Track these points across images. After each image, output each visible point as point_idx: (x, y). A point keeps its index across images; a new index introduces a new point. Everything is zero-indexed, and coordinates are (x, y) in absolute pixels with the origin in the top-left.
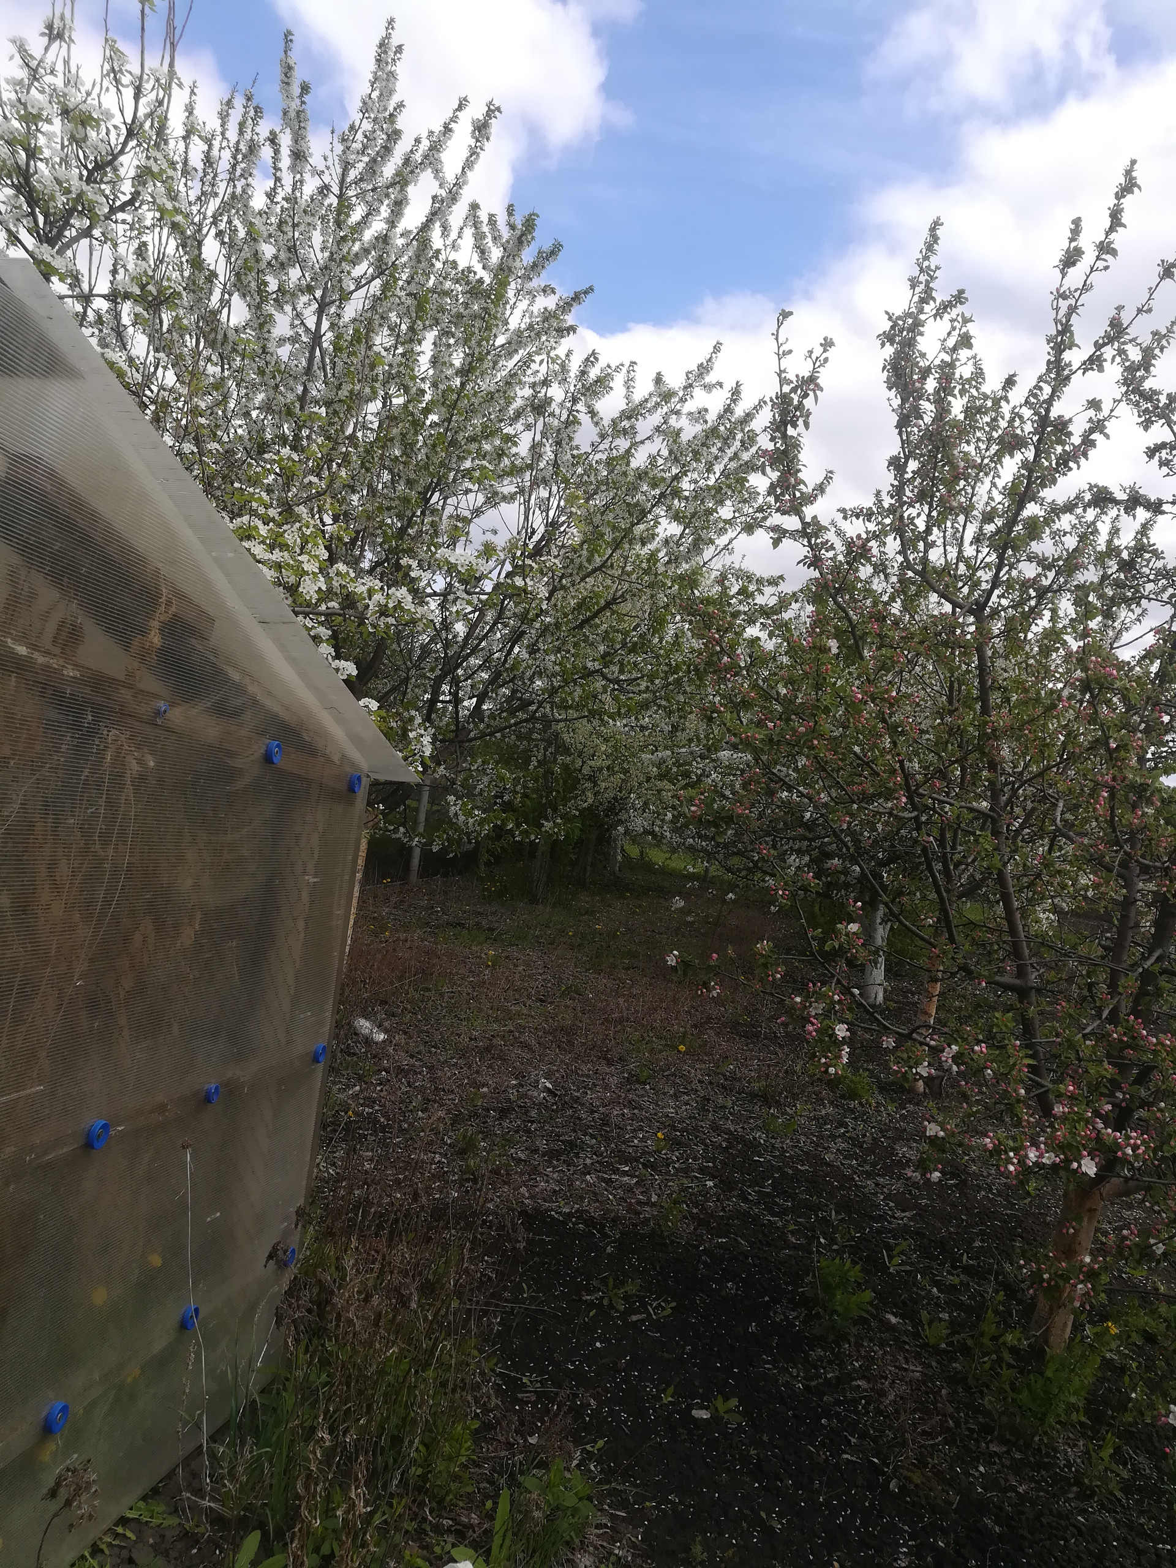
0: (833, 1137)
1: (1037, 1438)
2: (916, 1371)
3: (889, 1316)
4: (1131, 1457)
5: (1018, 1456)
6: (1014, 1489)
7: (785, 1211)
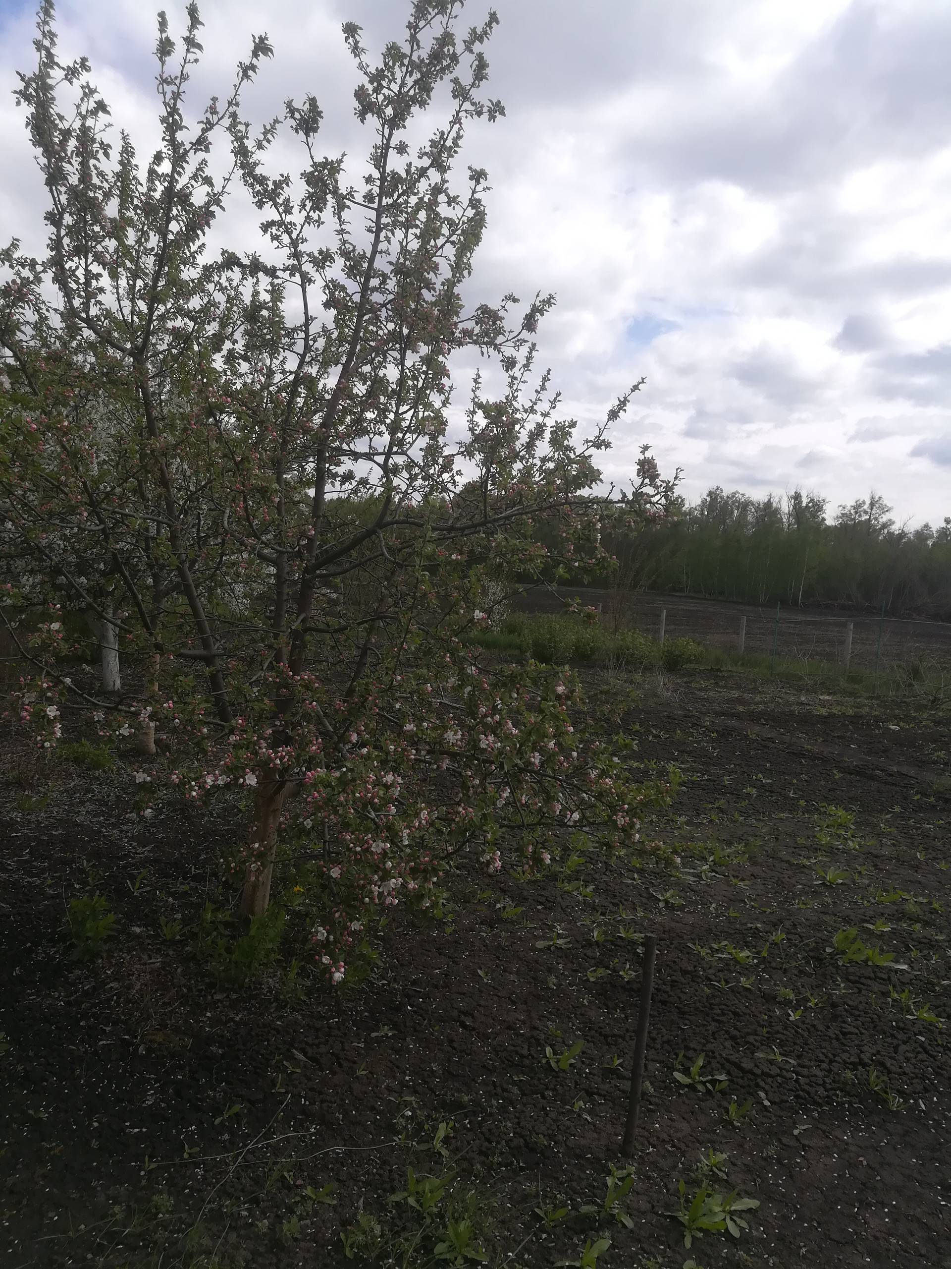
0: (82, 803)
1: (247, 980)
2: (157, 961)
3: (133, 929)
4: (312, 971)
5: (234, 996)
6: (232, 1019)
7: (43, 871)
